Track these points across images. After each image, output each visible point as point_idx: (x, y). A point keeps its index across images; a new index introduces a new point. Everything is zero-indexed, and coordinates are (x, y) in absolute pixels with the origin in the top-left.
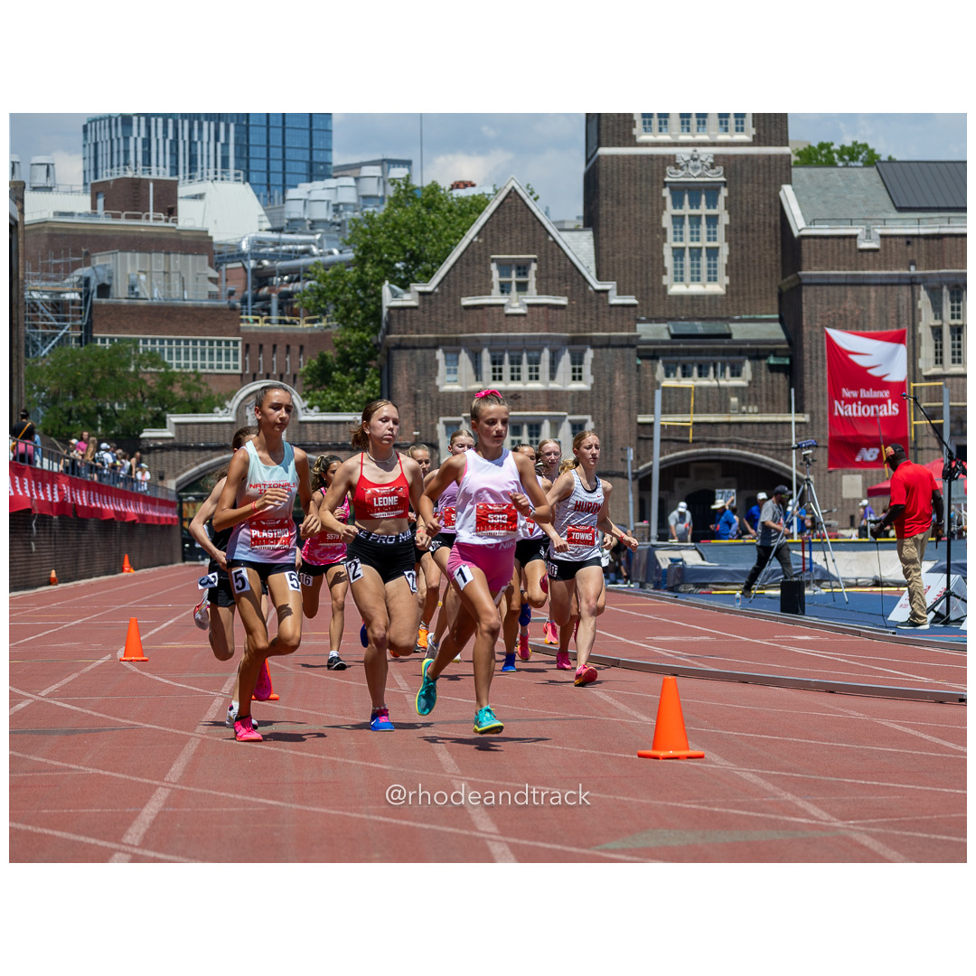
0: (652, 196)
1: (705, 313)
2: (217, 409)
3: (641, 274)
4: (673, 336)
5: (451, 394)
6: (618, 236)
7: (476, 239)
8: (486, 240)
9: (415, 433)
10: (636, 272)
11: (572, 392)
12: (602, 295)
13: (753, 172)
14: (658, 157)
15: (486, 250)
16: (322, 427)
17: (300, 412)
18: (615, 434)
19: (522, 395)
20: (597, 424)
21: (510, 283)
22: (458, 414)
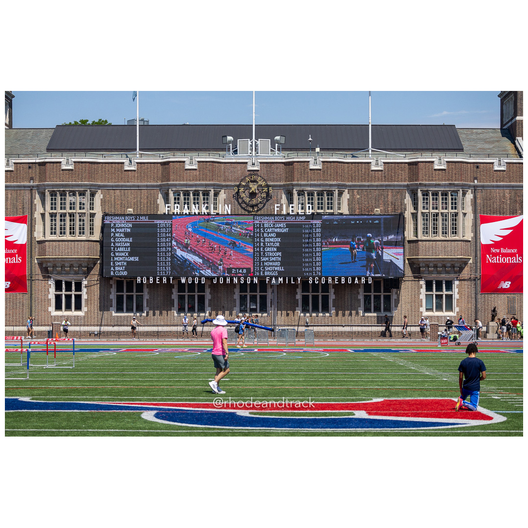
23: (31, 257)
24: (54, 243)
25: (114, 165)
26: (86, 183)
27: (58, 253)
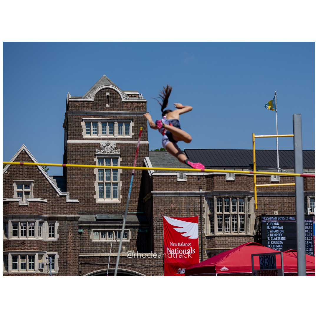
0: (90, 161)
1: (112, 211)
3: (85, 194)
4: (97, 220)
6: (75, 178)
7: (6, 172)
8: (11, 173)
10: (82, 193)
11: (49, 241)
12: (63, 198)
13: (132, 151)
14: (92, 144)
15: (11, 177)
18: (68, 261)
19: (26, 243)
20: (60, 256)
21: (22, 192)
23: (202, 249)
24: (222, 238)
25: (263, 178)
26: (245, 191)
27: (225, 246)
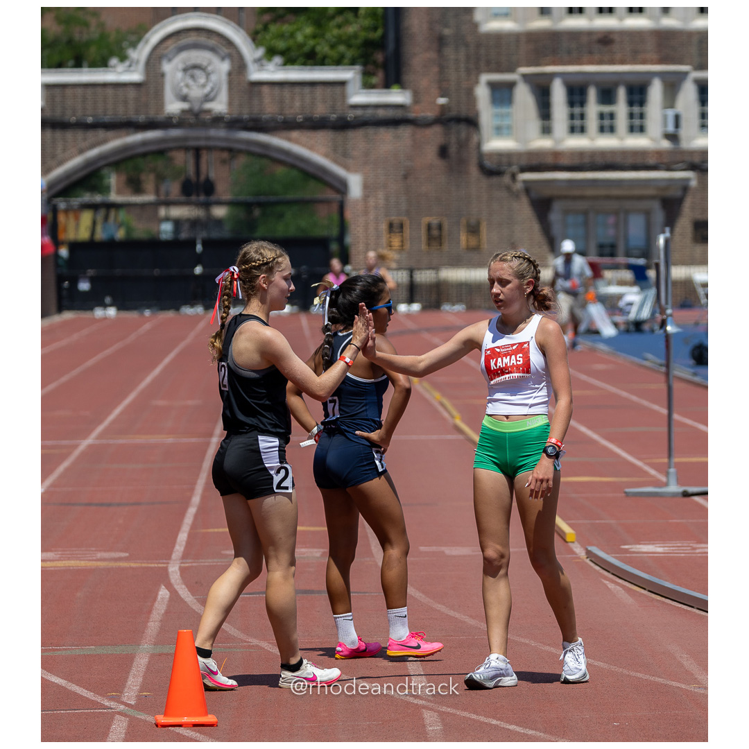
2: (114, 61)
5: (499, 37)
9: (442, 101)
16: (287, 92)
17: (252, 67)
19: (616, 37)
22: (511, 69)
